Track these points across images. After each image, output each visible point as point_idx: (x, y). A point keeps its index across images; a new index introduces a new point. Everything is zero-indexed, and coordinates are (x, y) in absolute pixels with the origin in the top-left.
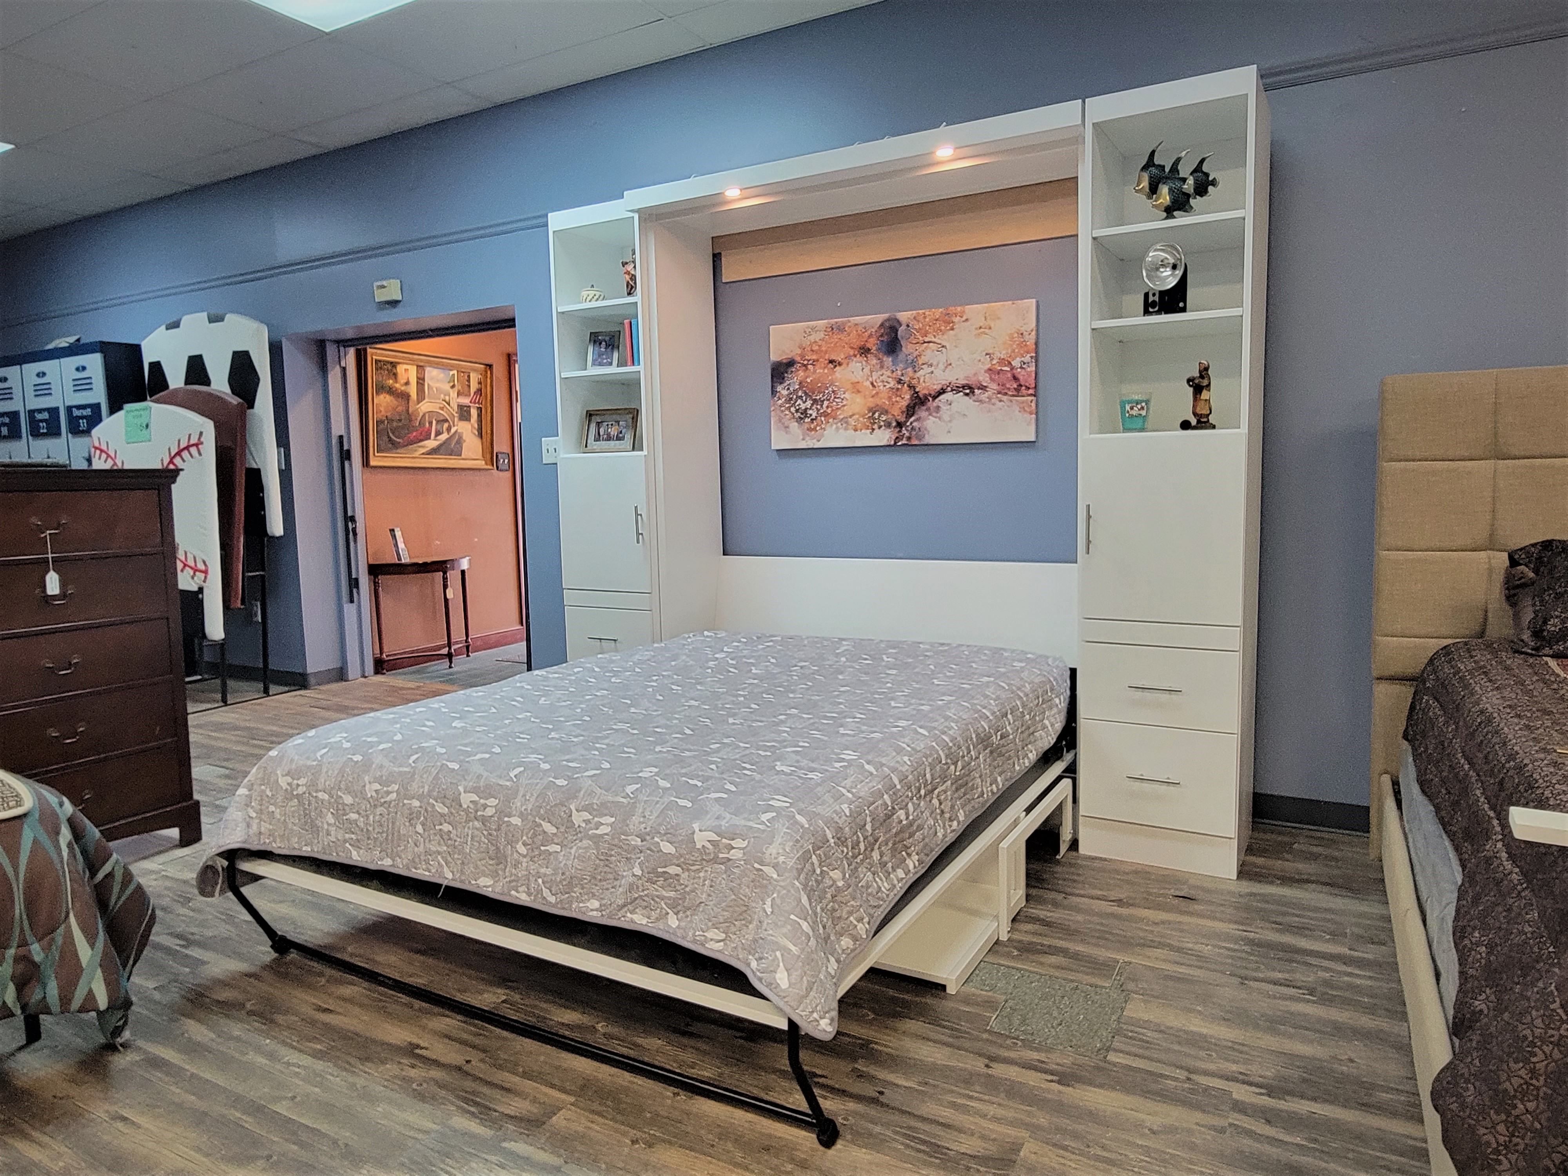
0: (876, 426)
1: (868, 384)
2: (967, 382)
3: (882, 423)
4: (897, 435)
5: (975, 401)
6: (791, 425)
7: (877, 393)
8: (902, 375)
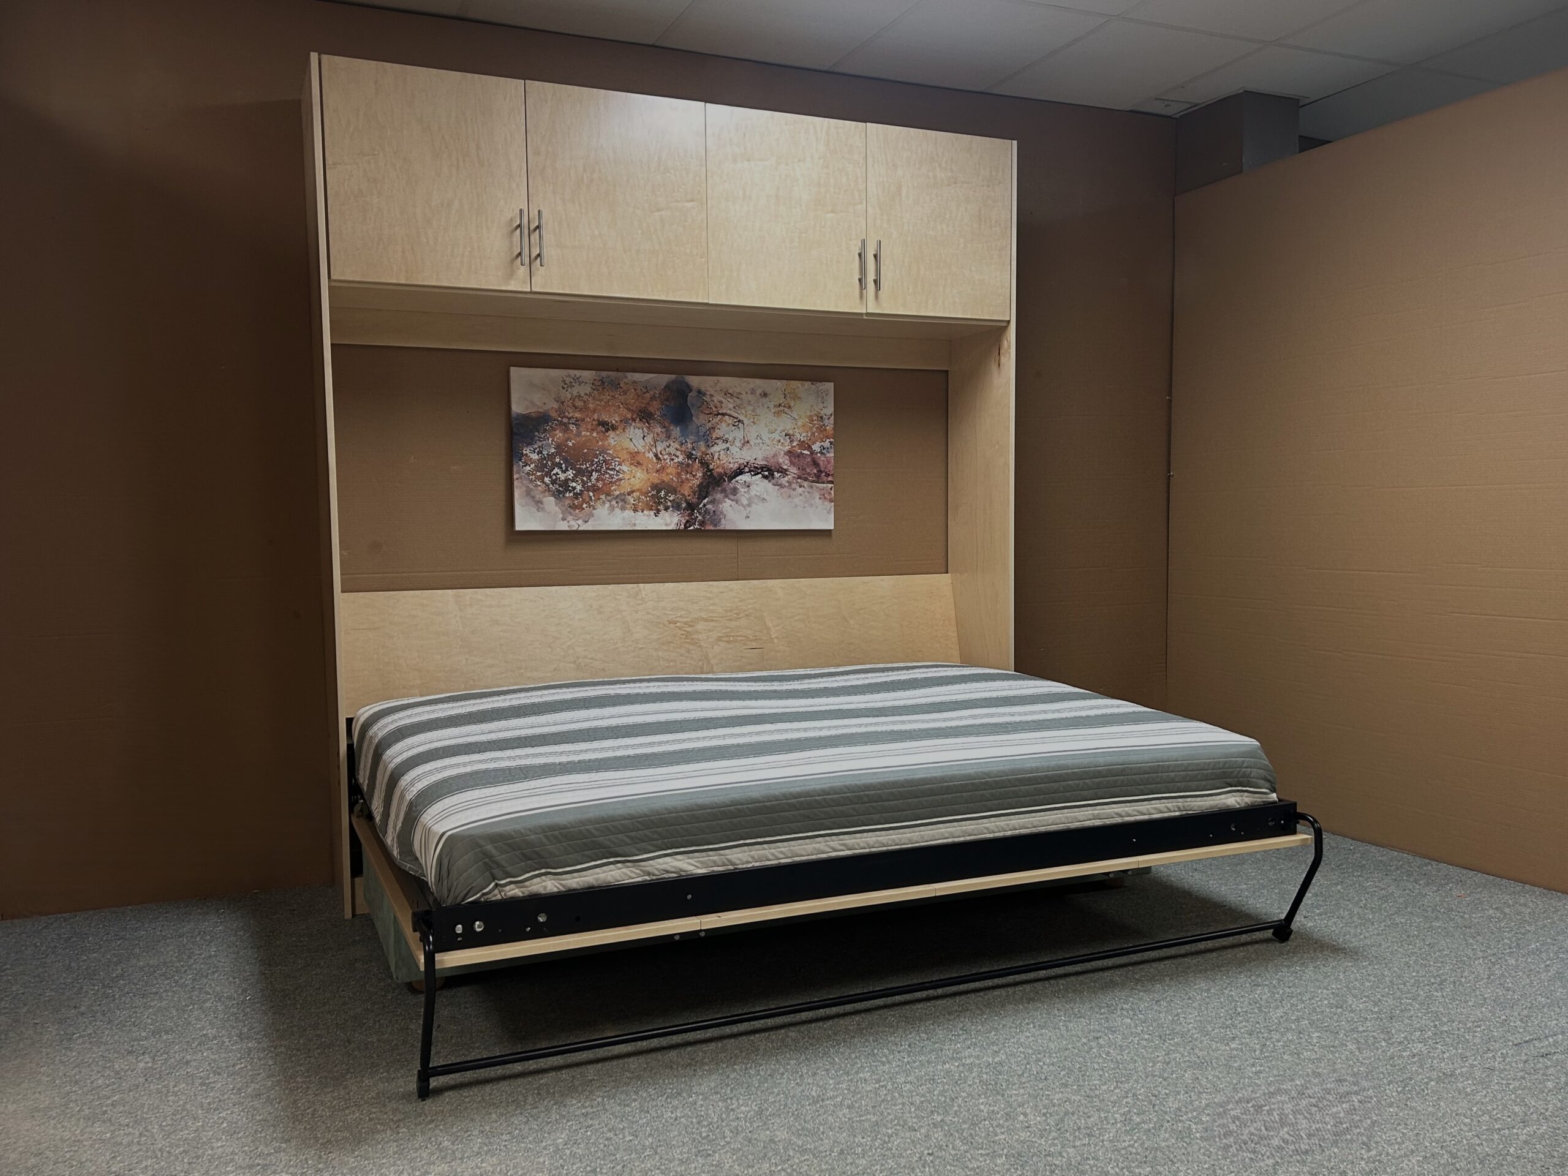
0: (661, 507)
1: (651, 455)
2: (766, 463)
3: (669, 504)
4: (687, 518)
5: (774, 485)
6: (544, 500)
7: (663, 468)
8: (693, 449)
